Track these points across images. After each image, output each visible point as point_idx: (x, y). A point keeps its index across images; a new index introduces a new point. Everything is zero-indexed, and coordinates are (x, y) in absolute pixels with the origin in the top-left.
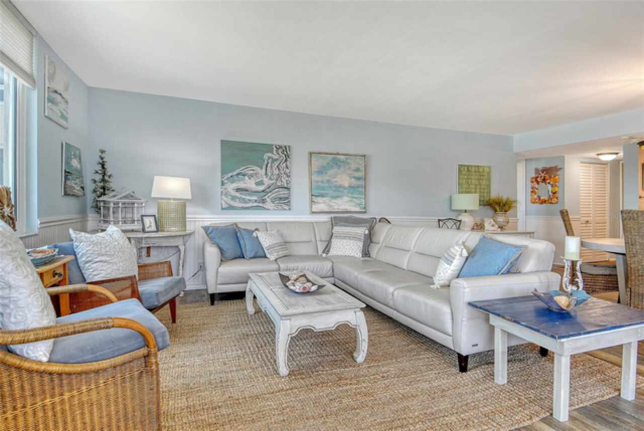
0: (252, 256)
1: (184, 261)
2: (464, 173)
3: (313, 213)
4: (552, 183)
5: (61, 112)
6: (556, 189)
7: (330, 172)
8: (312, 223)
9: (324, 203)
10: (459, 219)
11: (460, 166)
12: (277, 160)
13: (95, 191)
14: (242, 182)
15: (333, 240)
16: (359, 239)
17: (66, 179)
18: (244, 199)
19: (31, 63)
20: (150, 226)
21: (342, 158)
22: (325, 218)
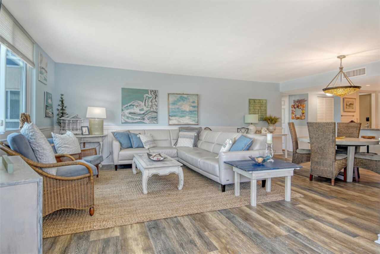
0: (136, 147)
1: (102, 149)
2: (252, 103)
3: (170, 125)
4: (302, 108)
5: (44, 77)
6: (304, 111)
7: (179, 104)
8: (169, 130)
9: (176, 120)
10: (248, 128)
11: (250, 100)
12: (151, 97)
13: (58, 115)
14: (132, 109)
15: (179, 139)
16: (192, 138)
17: (46, 109)
18: (133, 118)
19: (33, 57)
20: (86, 132)
21: (185, 96)
22: (176, 128)
